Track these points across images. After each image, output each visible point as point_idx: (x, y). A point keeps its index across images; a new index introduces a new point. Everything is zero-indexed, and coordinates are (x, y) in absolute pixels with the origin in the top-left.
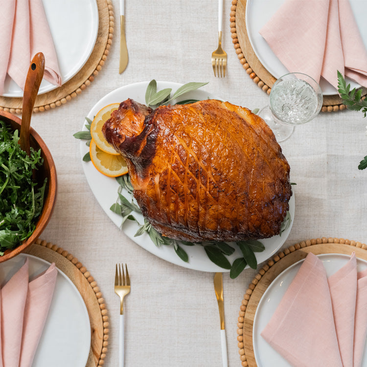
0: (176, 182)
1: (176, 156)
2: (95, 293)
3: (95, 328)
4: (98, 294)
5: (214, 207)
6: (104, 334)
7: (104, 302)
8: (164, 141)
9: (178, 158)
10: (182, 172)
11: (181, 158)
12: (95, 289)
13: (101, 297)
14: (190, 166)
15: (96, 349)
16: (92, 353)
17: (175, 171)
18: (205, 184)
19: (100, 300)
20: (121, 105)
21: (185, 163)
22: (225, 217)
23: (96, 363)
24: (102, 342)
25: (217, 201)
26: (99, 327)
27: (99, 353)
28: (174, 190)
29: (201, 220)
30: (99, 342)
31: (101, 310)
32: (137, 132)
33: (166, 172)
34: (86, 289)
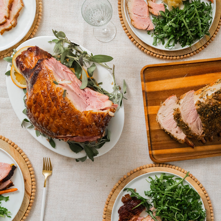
0: (41, 101)
1: (45, 87)
2: (24, 159)
3: (26, 179)
4: (26, 159)
5: (57, 120)
6: (32, 182)
7: (30, 164)
8: (42, 77)
9: (46, 88)
10: (46, 96)
11: (47, 88)
12: (24, 156)
13: (28, 161)
14: (50, 94)
15: (28, 191)
16: (26, 193)
17: (42, 95)
18: (56, 106)
19: (28, 163)
20: (28, 49)
21: (48, 92)
22: (62, 127)
23: (29, 198)
24: (31, 186)
25: (60, 117)
26: (28, 177)
27: (30, 193)
28: (39, 105)
29: (49, 126)
30: (30, 187)
31: (29, 168)
32: (32, 67)
33: (38, 94)
34: (18, 157)
